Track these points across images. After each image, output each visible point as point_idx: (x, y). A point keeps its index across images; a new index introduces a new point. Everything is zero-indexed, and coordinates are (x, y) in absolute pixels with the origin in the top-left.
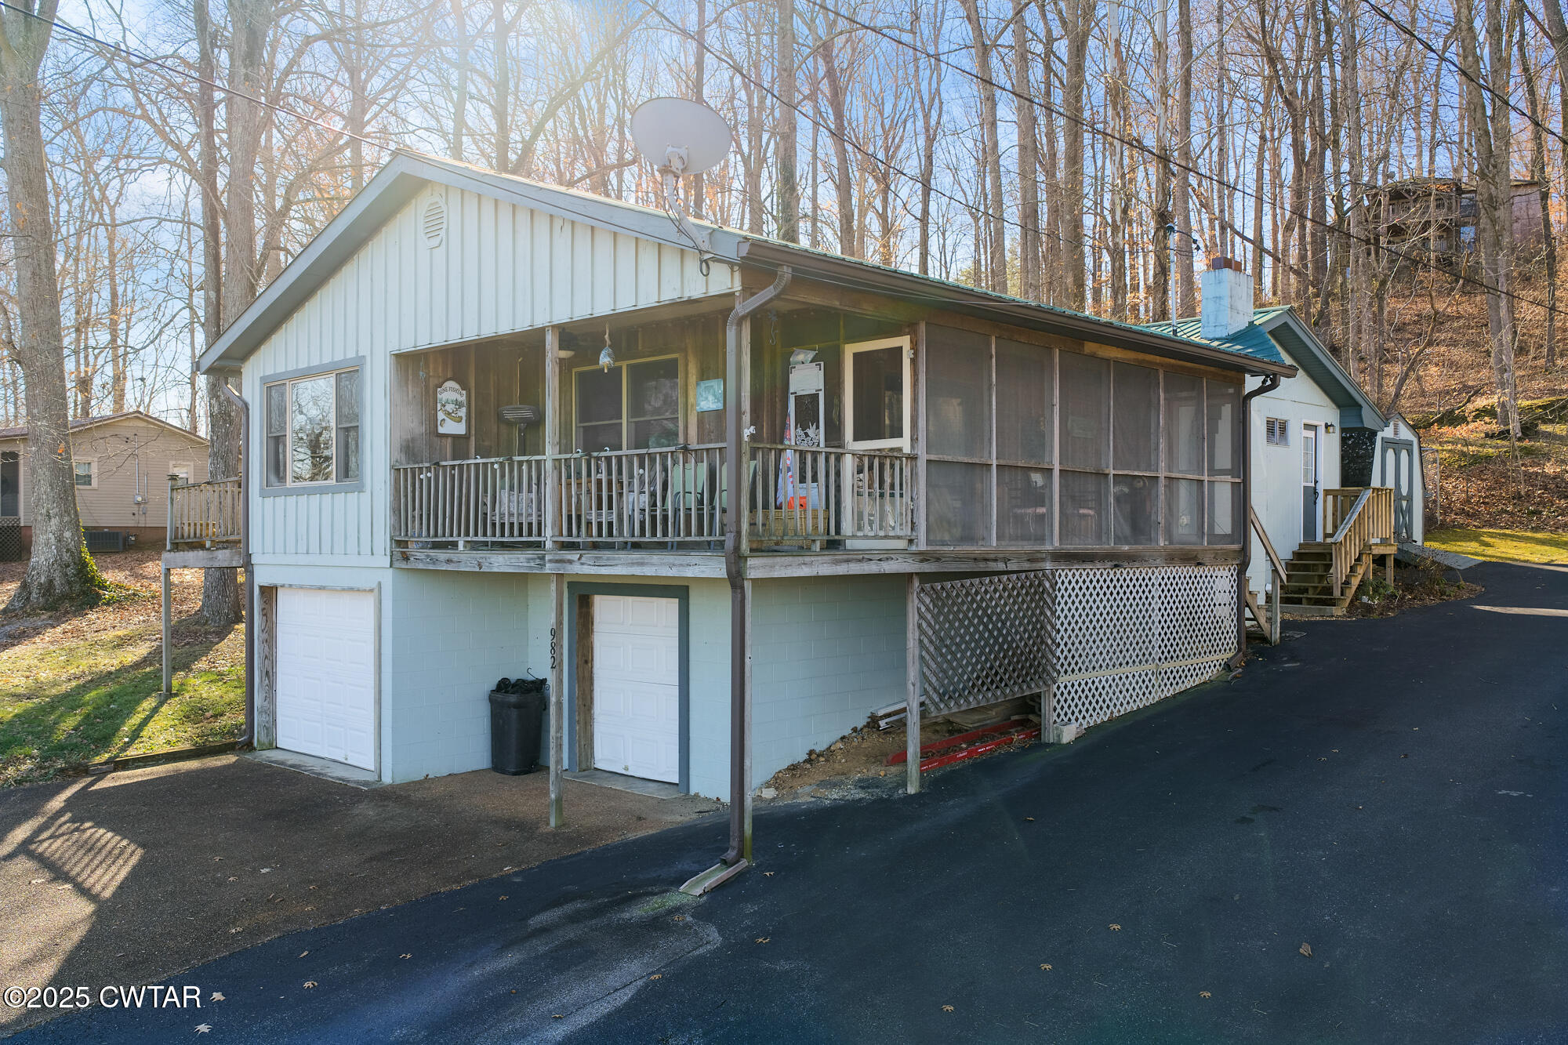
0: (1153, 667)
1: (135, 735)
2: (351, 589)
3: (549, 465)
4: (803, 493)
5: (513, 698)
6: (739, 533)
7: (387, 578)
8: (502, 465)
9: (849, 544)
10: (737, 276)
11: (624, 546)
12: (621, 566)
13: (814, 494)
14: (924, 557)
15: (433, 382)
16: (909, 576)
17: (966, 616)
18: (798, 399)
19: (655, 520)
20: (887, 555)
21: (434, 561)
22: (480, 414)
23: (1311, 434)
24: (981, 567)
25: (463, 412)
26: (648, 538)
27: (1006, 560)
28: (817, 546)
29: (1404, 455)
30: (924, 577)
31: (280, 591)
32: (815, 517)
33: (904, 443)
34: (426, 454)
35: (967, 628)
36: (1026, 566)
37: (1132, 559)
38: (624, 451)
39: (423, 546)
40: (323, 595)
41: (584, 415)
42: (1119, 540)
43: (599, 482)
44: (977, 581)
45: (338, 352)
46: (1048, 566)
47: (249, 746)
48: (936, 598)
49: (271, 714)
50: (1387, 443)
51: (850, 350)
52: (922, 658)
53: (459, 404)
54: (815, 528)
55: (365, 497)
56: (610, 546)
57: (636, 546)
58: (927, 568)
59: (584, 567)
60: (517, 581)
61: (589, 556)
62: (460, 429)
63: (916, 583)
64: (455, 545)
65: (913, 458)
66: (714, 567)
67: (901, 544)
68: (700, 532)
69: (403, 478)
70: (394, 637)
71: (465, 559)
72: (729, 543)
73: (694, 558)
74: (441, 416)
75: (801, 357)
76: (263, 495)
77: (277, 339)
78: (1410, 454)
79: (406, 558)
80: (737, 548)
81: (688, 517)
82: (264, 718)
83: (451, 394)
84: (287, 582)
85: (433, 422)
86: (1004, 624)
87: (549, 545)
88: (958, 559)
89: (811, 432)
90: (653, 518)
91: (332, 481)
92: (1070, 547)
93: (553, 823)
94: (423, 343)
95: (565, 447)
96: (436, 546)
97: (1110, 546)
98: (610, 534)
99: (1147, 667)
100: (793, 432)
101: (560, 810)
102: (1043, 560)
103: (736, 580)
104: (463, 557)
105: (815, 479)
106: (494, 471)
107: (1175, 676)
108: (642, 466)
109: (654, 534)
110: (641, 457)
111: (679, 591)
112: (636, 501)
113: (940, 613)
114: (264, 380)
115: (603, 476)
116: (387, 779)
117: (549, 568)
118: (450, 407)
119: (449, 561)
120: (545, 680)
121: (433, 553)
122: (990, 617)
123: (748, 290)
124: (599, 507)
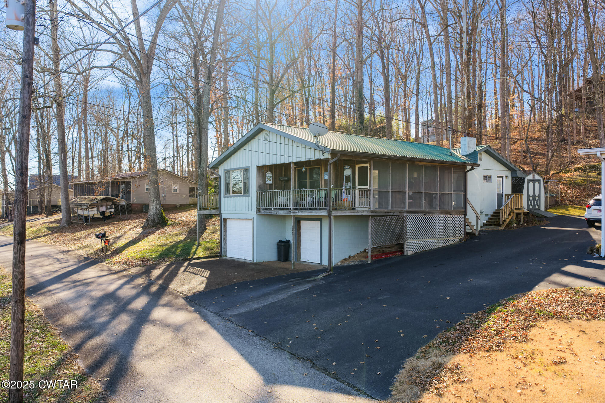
0: (436, 239)
1: (195, 253)
2: (247, 219)
3: (292, 192)
4: (347, 197)
5: (283, 244)
6: (330, 206)
7: (255, 216)
8: (281, 192)
9: (357, 209)
10: (330, 155)
11: (308, 209)
12: (307, 213)
13: (350, 198)
14: (372, 212)
15: (265, 172)
16: (369, 216)
17: (383, 225)
18: (346, 176)
19: (314, 203)
20: (363, 211)
21: (266, 212)
22: (275, 178)
23: (501, 179)
24: (387, 214)
25: (271, 179)
26: (312, 207)
27: (393, 213)
28: (347, 209)
29: (537, 184)
30: (372, 216)
31: (228, 220)
32: (349, 203)
33: (368, 187)
34: (263, 188)
35: (383, 228)
36: (399, 214)
37: (429, 213)
38: (308, 189)
39: (263, 209)
40: (239, 220)
41: (299, 179)
42: (425, 208)
43: (302, 195)
44: (386, 217)
45: (244, 165)
46: (405, 214)
47: (220, 256)
48: (375, 221)
49: (225, 248)
50: (529, 181)
51: (357, 166)
52: (372, 234)
53: (270, 177)
54: (349, 205)
55: (250, 198)
56: (305, 209)
57: (310, 209)
58: (373, 214)
59: (299, 213)
60: (284, 217)
61: (300, 211)
62: (270, 182)
63: (370, 217)
64: (271, 209)
65: (370, 190)
66: (324, 213)
67: (367, 209)
68: (323, 206)
69: (259, 194)
70: (257, 229)
71: (273, 212)
72: (328, 209)
73: (321, 211)
74: (267, 179)
75: (347, 167)
76: (224, 197)
77: (228, 161)
78: (539, 183)
79: (260, 212)
80: (330, 209)
81: (320, 203)
82: (224, 250)
83: (269, 174)
84: (230, 217)
85: (265, 181)
86: (393, 227)
87: (292, 209)
88: (381, 212)
89: (349, 184)
90: (313, 203)
91: (242, 194)
92: (411, 210)
93: (292, 268)
94: (264, 164)
95: (295, 188)
96: (266, 209)
97: (423, 209)
98: (305, 206)
99: (434, 239)
100: (345, 184)
101: (294, 266)
102: (404, 213)
103: (329, 216)
104: (273, 211)
105: (349, 194)
106: (280, 193)
107: (444, 242)
108: (311, 192)
109: (313, 206)
110: (311, 191)
111: (319, 219)
112: (310, 199)
113: (376, 224)
114: (224, 170)
115: (303, 193)
116: (255, 261)
117: (292, 214)
118: (269, 178)
119: (270, 212)
120: (289, 241)
121: (266, 211)
122: (389, 225)
123: (332, 158)
124: (302, 201)
